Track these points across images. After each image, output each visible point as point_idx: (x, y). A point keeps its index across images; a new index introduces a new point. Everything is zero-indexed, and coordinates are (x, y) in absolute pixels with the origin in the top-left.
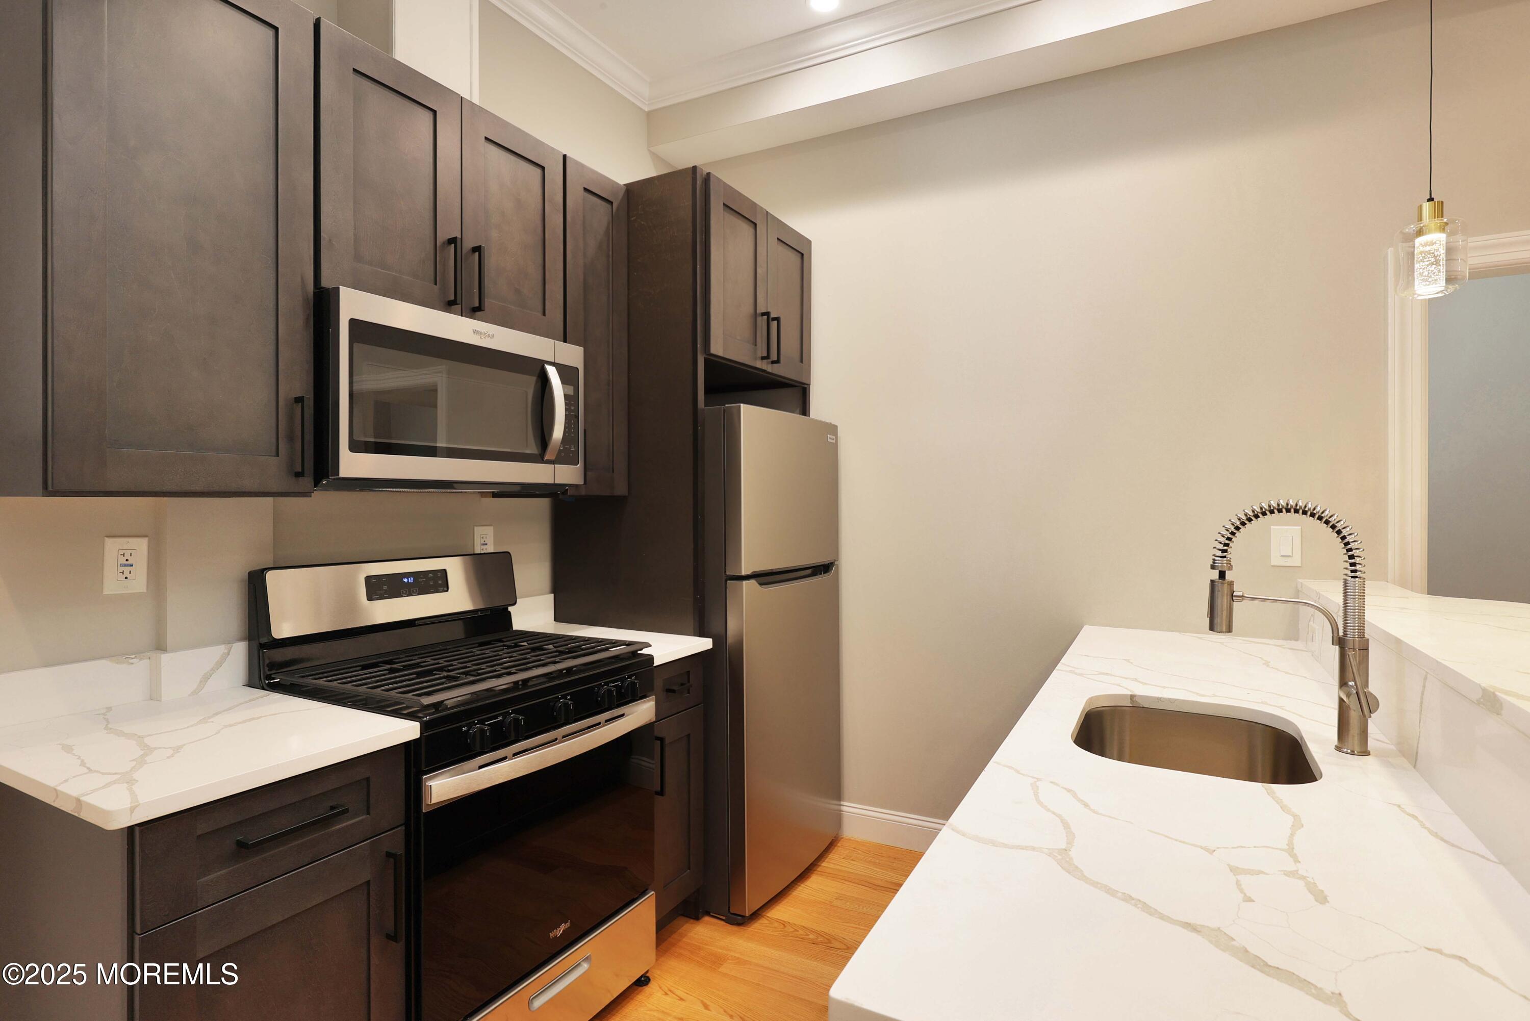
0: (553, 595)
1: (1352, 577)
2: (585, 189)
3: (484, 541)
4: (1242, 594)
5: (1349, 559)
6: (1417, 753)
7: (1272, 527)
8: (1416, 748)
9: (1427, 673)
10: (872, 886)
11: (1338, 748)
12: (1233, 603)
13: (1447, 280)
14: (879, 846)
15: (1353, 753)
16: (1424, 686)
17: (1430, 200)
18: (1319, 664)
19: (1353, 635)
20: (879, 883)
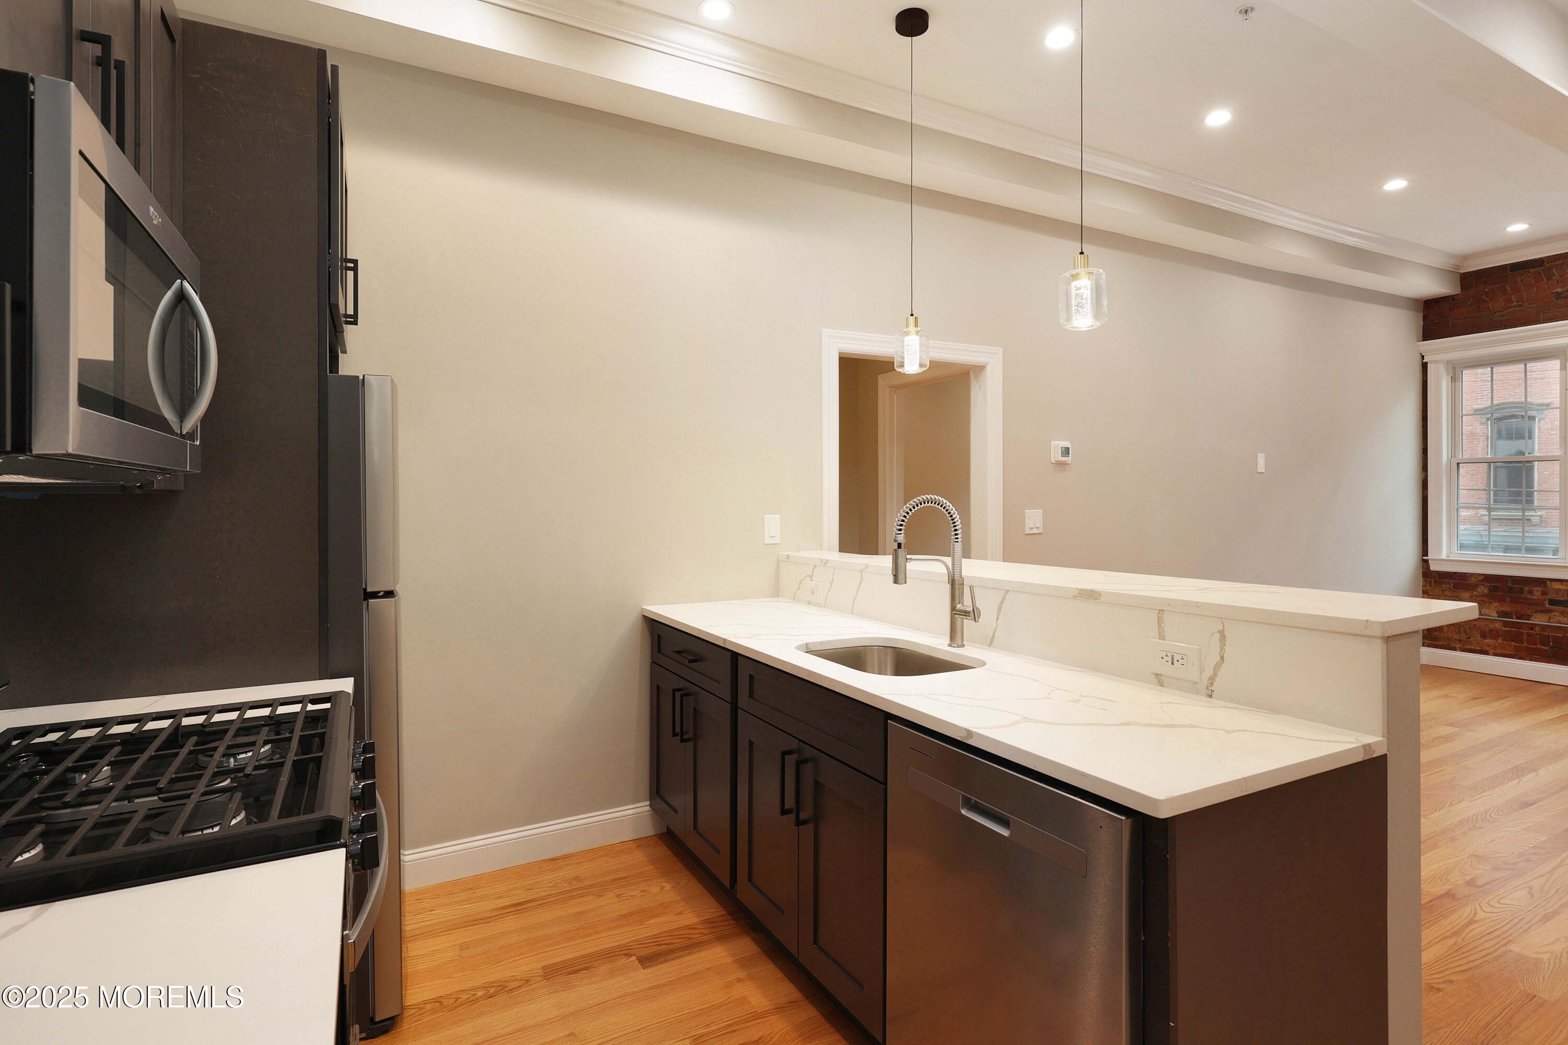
1: (956, 542)
4: (911, 559)
6: (993, 637)
7: (765, 516)
8: (992, 635)
9: (1009, 591)
10: (481, 921)
11: (950, 645)
12: (907, 564)
13: (920, 364)
14: (441, 886)
15: (958, 647)
16: (1004, 599)
17: (912, 315)
18: (825, 607)
19: (957, 577)
20: (488, 915)
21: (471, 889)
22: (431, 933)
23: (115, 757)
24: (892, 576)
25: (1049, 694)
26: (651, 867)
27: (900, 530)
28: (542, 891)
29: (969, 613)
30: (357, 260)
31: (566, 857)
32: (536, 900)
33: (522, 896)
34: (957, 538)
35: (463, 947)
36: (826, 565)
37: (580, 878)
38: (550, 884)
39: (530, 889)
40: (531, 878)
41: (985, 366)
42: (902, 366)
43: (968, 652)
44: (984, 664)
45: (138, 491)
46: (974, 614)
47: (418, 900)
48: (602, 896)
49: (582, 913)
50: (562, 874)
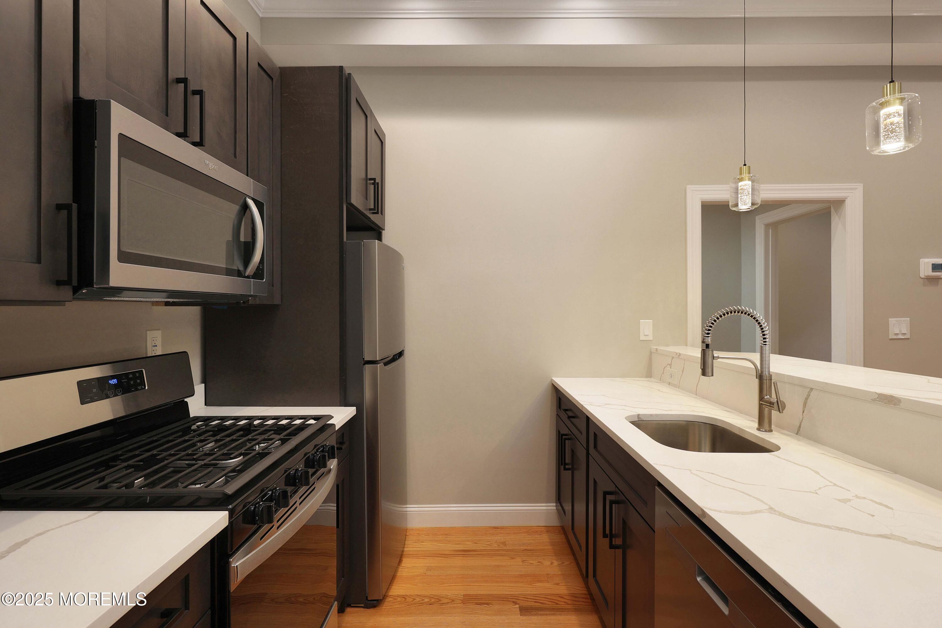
0: (204, 385)
1: (764, 345)
2: (259, 64)
3: (155, 343)
4: (717, 356)
5: (763, 336)
6: (800, 427)
7: (641, 321)
8: (798, 425)
9: (813, 389)
10: (444, 556)
11: (758, 429)
12: (714, 360)
13: (752, 203)
14: (433, 529)
15: (766, 431)
16: (809, 395)
17: (745, 165)
18: (679, 388)
19: (766, 373)
20: (447, 553)
21: (446, 534)
22: (417, 555)
23: (220, 438)
24: (701, 370)
25: (820, 488)
26: (550, 547)
27: (708, 334)
28: (482, 546)
29: (773, 404)
30: (375, 178)
31: (502, 528)
32: (476, 551)
33: (469, 546)
34: (765, 342)
35: (429, 569)
36: (680, 357)
37: (506, 543)
38: (488, 543)
39: (476, 543)
40: (480, 536)
41: (845, 200)
42: (737, 205)
43: (773, 438)
44: (778, 448)
45: (242, 305)
46: (780, 406)
47: (419, 534)
48: (513, 558)
49: (498, 566)
50: (496, 538)
